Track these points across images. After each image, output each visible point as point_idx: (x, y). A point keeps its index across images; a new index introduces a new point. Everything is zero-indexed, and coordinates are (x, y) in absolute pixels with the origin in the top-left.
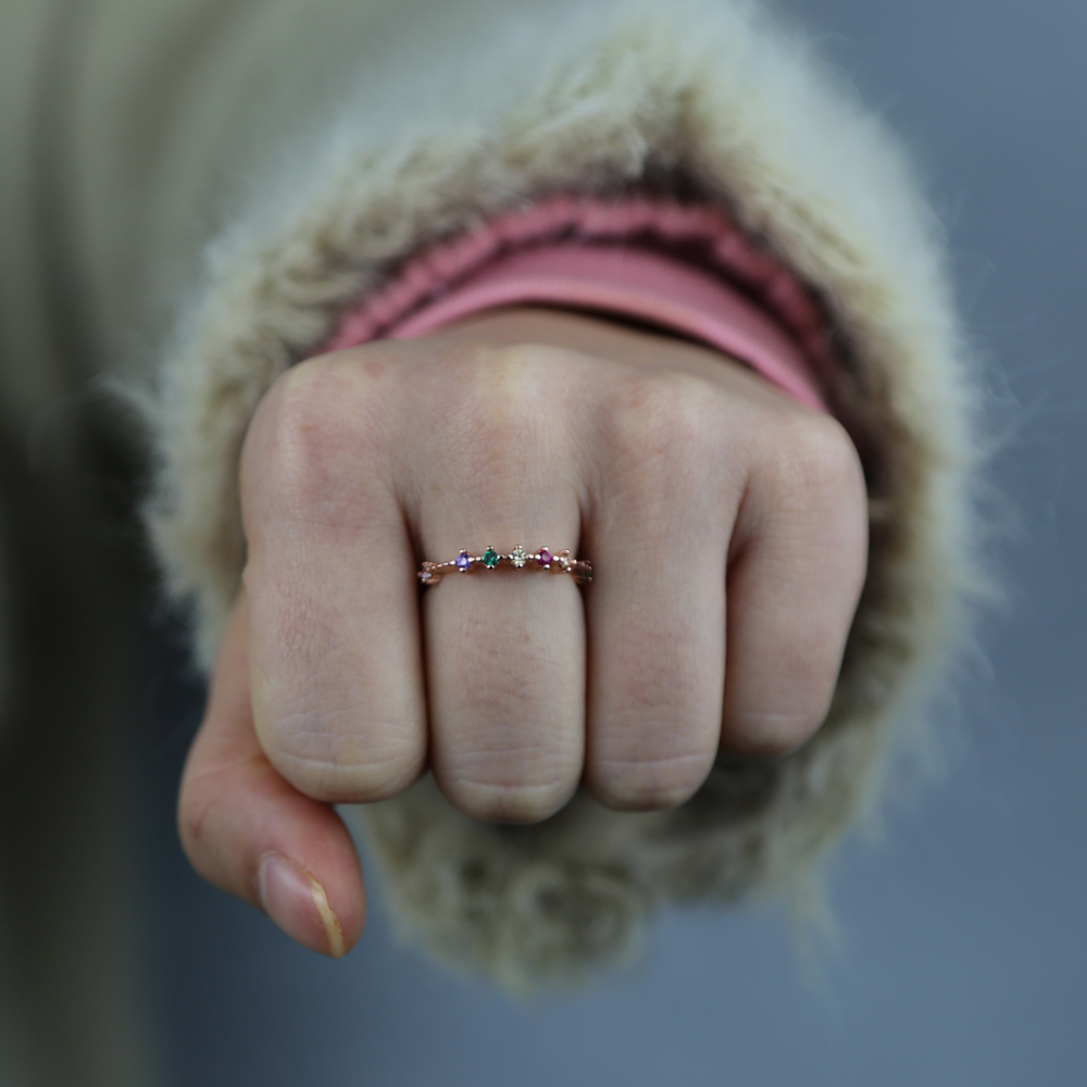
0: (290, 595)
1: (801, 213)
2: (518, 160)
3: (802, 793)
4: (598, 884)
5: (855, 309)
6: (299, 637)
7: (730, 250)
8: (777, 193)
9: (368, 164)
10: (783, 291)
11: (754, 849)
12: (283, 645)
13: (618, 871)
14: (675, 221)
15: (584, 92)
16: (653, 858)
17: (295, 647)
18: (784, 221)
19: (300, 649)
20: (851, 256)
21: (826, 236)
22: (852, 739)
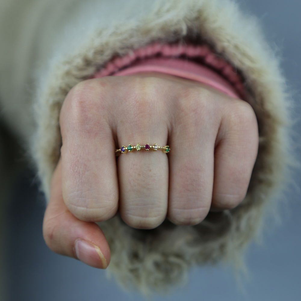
0: (74, 154)
1: (236, 47)
2: (147, 32)
3: (238, 229)
4: (173, 259)
5: (252, 77)
6: (76, 168)
7: (210, 59)
8: (229, 41)
9: (100, 34)
10: (228, 71)
11: (222, 247)
12: (71, 170)
13: (179, 256)
14: (192, 51)
15: (168, 11)
16: (191, 251)
17: (75, 171)
18: (230, 50)
19: (77, 171)
20: (252, 61)
21: (244, 54)
22: (253, 212)
